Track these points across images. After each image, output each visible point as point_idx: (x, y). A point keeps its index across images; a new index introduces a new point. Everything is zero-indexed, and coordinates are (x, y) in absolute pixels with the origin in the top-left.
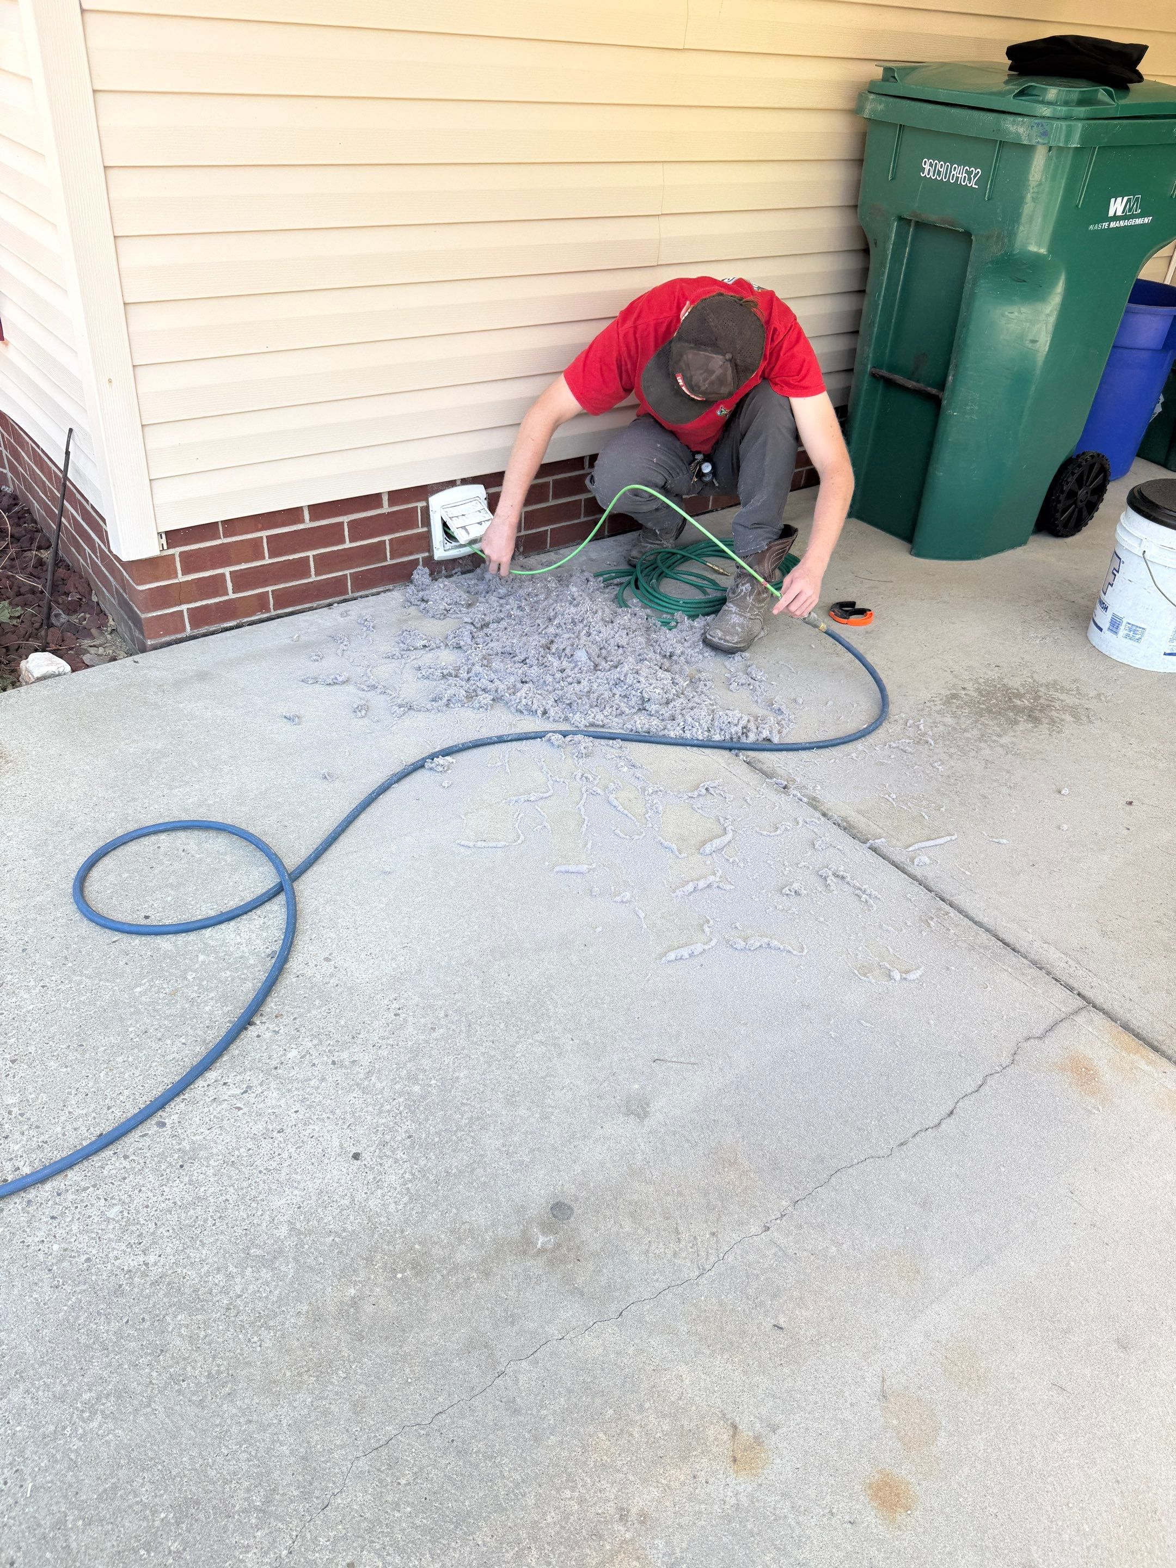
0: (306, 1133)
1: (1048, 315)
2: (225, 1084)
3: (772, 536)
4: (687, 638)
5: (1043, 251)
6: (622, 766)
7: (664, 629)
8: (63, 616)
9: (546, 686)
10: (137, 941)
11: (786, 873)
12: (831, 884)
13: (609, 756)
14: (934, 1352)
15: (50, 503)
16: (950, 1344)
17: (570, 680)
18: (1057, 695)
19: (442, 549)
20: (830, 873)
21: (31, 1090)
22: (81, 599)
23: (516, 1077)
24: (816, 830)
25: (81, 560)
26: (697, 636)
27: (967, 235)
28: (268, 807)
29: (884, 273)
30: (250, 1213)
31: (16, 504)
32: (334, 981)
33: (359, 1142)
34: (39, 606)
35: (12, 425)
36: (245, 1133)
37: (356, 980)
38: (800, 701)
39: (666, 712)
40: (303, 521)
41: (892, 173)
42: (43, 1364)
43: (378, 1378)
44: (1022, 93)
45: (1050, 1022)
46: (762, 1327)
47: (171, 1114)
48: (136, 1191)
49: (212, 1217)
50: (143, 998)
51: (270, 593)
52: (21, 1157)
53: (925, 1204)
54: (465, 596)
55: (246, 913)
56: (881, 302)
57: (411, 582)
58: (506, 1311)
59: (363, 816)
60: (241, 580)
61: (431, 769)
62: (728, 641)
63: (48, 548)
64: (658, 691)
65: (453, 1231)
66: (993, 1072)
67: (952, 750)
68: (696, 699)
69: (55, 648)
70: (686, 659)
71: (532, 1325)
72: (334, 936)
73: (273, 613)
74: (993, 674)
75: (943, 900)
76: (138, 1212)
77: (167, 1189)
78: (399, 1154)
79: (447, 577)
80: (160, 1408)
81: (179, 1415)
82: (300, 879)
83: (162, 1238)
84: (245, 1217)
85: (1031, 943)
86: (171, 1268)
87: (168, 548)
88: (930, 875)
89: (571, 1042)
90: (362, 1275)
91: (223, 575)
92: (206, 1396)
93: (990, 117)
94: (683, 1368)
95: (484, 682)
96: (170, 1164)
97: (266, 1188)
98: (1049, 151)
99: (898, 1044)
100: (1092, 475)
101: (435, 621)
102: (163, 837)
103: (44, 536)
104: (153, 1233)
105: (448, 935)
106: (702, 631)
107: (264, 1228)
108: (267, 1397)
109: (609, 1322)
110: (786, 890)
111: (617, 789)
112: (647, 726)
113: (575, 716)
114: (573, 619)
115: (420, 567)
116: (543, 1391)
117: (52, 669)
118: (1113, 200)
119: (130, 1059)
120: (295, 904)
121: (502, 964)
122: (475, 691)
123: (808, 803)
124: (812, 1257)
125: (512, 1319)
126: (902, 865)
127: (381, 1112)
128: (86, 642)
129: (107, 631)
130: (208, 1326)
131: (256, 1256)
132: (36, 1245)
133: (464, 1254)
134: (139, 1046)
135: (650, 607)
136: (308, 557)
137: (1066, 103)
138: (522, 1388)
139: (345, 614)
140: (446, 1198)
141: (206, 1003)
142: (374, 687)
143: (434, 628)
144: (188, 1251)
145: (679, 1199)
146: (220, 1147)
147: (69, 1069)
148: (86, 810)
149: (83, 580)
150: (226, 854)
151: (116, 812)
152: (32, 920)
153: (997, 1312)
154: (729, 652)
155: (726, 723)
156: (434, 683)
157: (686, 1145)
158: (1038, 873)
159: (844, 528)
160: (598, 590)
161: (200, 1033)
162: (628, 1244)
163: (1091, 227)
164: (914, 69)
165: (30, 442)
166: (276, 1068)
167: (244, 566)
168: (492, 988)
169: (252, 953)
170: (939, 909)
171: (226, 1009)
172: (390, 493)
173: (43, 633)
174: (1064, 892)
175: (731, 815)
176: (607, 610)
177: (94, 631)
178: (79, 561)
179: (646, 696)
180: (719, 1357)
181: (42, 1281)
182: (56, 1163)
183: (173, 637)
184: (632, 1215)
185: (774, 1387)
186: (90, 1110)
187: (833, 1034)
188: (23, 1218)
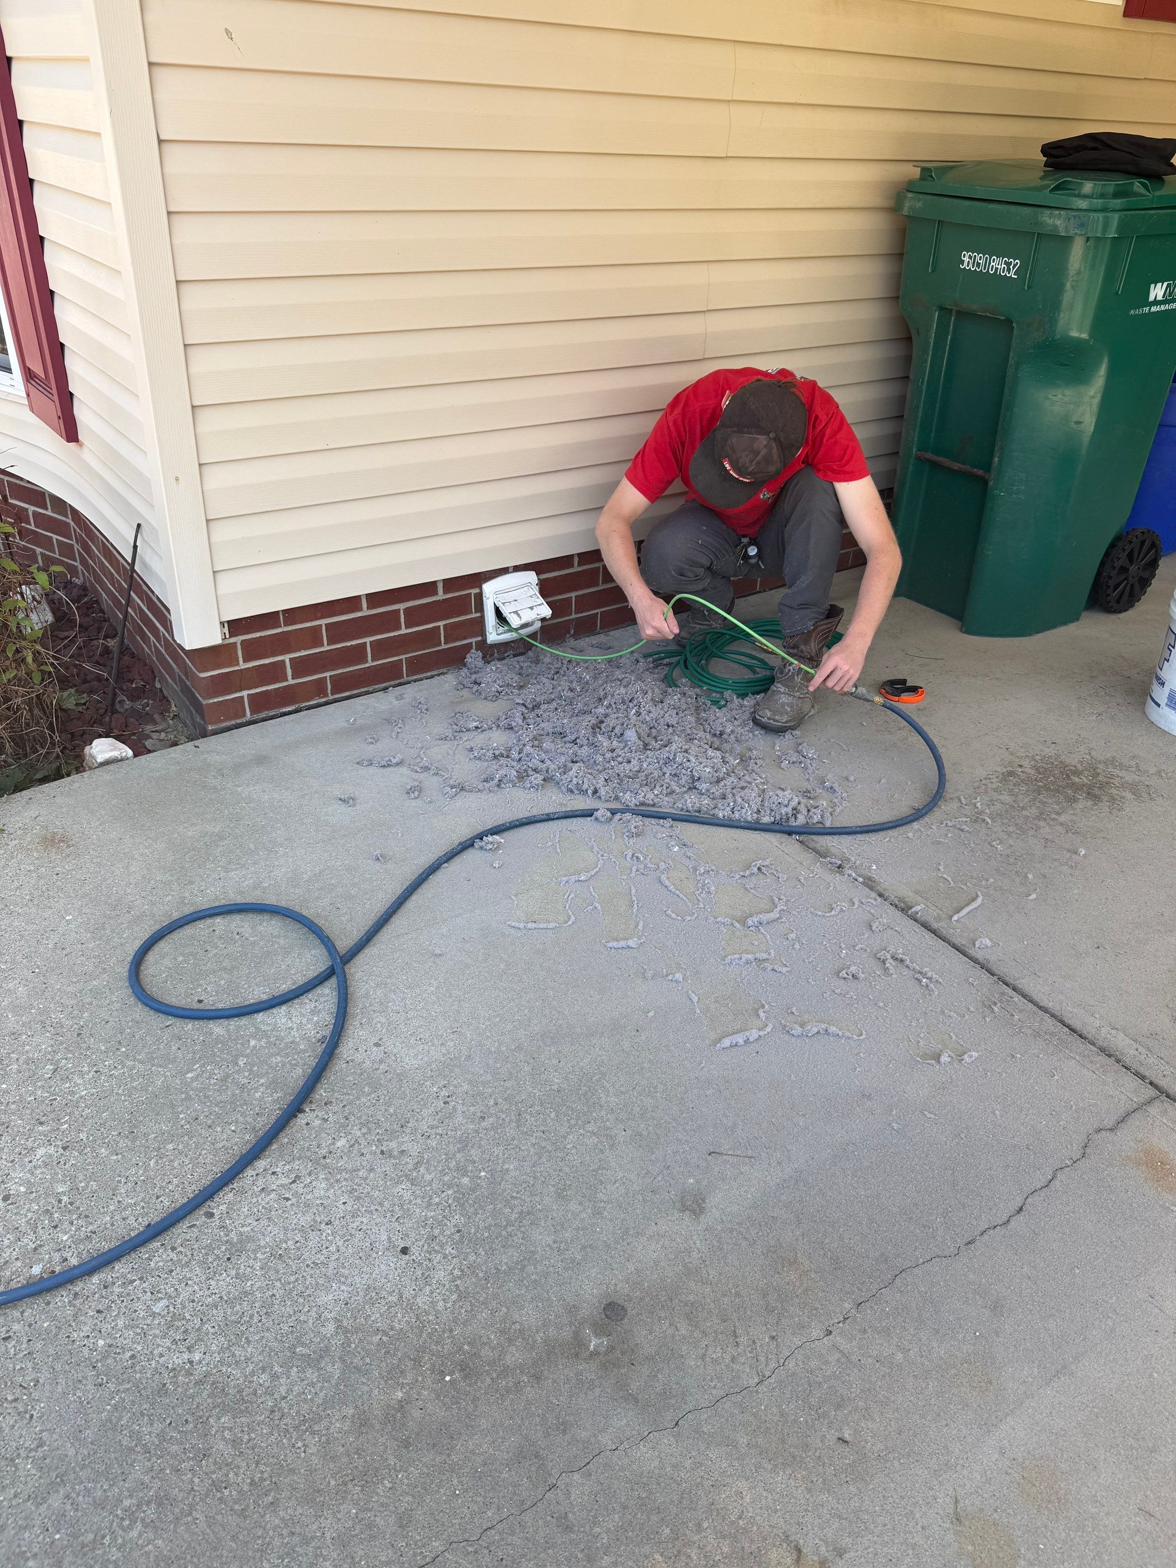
0: (355, 1225)
1: (1092, 397)
2: (274, 1173)
3: (818, 616)
4: (737, 717)
5: (1084, 336)
6: (673, 846)
7: (714, 707)
8: (127, 702)
9: (596, 766)
10: (190, 1025)
11: (842, 956)
12: (890, 967)
13: (659, 836)
14: (1010, 1471)
15: (117, 594)
16: (1027, 1463)
17: (620, 759)
18: (1116, 772)
19: (494, 634)
20: (889, 957)
21: (81, 1178)
22: (145, 686)
23: (567, 1169)
24: (872, 911)
25: (146, 648)
26: (747, 716)
27: (1009, 322)
28: (321, 889)
29: (926, 360)
30: (296, 1309)
31: (86, 595)
32: (383, 1067)
33: (407, 1235)
34: (104, 693)
35: (84, 521)
36: (293, 1225)
37: (406, 1066)
38: (852, 778)
39: (717, 790)
40: (360, 609)
41: (932, 266)
42: (83, 1467)
43: (426, 1489)
44: (1057, 188)
45: (1122, 1111)
46: (826, 1441)
47: (219, 1206)
48: (183, 1285)
49: (258, 1312)
50: (195, 1084)
51: (328, 678)
52: (69, 1247)
53: (996, 1308)
54: (516, 678)
55: (297, 997)
56: (924, 388)
57: (465, 665)
58: (557, 1418)
59: (414, 897)
60: (301, 667)
61: (481, 848)
62: (778, 721)
63: (113, 637)
64: (708, 770)
65: (503, 1332)
66: (1064, 1165)
67: (1011, 829)
68: (747, 778)
69: (118, 733)
70: (736, 737)
71: (584, 1434)
72: (384, 1020)
73: (331, 697)
74: (1049, 751)
75: (1007, 985)
76: (184, 1307)
77: (213, 1283)
78: (449, 1250)
79: (499, 660)
80: (201, 1517)
81: (221, 1525)
82: (352, 962)
83: (207, 1334)
84: (292, 1313)
85: (1099, 1029)
86: (216, 1366)
87: (230, 637)
88: (993, 958)
89: (624, 1133)
90: (409, 1378)
91: (283, 662)
92: (248, 1506)
93: (1028, 210)
94: (743, 1485)
95: (535, 763)
96: (218, 1256)
97: (314, 1283)
98: (1087, 241)
99: (963, 1136)
100: (1144, 551)
101: (488, 703)
102: (218, 920)
103: (111, 625)
104: (199, 1330)
105: (498, 1020)
106: (752, 710)
107: (311, 1325)
108: (310, 1508)
109: (665, 1432)
110: (843, 974)
111: (668, 869)
112: (698, 805)
113: (626, 795)
114: (623, 699)
115: (473, 651)
116: (596, 1507)
117: (115, 754)
118: (1153, 286)
119: (180, 1147)
120: (346, 988)
121: (553, 1050)
122: (526, 771)
123: (863, 883)
124: (878, 1365)
125: (564, 1428)
126: (962, 947)
127: (429, 1204)
128: (149, 728)
129: (169, 716)
130: (252, 1430)
131: (302, 1355)
132: (81, 1341)
133: (514, 1356)
134: (189, 1134)
135: (699, 686)
136: (366, 643)
137: (1102, 196)
138: (575, 1502)
139: (400, 697)
140: (495, 1297)
141: (256, 1090)
142: (427, 769)
143: (485, 709)
144: (233, 1349)
145: (737, 1300)
146: (268, 1239)
147: (120, 1156)
148: (143, 894)
149: (147, 667)
150: (279, 937)
151: (173, 896)
152: (88, 1004)
153: (1076, 1428)
154: (779, 731)
155: (776, 803)
156: (486, 764)
157: (744, 1243)
158: (1104, 956)
159: (890, 607)
160: (647, 670)
161: (250, 1120)
162: (684, 1348)
163: (1132, 312)
164: (952, 168)
165: (100, 536)
166: (325, 1157)
167: (303, 653)
168: (542, 1075)
169: (303, 1038)
170: (1003, 994)
171: (276, 1096)
172: (445, 581)
173: (107, 719)
174: (1132, 975)
175: (784, 895)
176: (656, 690)
177: (156, 717)
178: (143, 649)
179: (696, 774)
180: (781, 1473)
181: (86, 1378)
182: (103, 1254)
183: (233, 722)
184: (688, 1317)
185: (840, 1507)
186: (140, 1198)
187: (895, 1126)
188: (69, 1311)
